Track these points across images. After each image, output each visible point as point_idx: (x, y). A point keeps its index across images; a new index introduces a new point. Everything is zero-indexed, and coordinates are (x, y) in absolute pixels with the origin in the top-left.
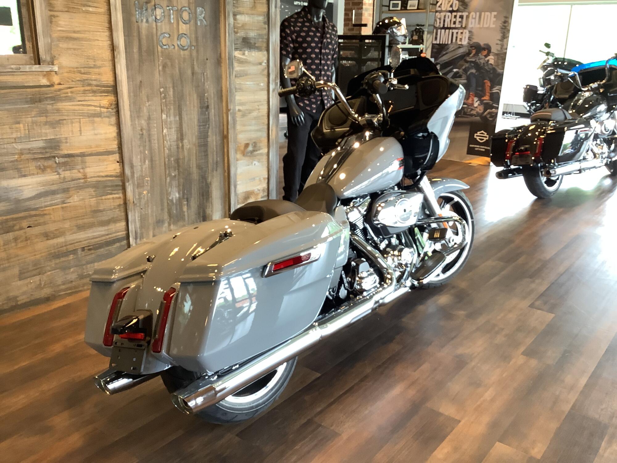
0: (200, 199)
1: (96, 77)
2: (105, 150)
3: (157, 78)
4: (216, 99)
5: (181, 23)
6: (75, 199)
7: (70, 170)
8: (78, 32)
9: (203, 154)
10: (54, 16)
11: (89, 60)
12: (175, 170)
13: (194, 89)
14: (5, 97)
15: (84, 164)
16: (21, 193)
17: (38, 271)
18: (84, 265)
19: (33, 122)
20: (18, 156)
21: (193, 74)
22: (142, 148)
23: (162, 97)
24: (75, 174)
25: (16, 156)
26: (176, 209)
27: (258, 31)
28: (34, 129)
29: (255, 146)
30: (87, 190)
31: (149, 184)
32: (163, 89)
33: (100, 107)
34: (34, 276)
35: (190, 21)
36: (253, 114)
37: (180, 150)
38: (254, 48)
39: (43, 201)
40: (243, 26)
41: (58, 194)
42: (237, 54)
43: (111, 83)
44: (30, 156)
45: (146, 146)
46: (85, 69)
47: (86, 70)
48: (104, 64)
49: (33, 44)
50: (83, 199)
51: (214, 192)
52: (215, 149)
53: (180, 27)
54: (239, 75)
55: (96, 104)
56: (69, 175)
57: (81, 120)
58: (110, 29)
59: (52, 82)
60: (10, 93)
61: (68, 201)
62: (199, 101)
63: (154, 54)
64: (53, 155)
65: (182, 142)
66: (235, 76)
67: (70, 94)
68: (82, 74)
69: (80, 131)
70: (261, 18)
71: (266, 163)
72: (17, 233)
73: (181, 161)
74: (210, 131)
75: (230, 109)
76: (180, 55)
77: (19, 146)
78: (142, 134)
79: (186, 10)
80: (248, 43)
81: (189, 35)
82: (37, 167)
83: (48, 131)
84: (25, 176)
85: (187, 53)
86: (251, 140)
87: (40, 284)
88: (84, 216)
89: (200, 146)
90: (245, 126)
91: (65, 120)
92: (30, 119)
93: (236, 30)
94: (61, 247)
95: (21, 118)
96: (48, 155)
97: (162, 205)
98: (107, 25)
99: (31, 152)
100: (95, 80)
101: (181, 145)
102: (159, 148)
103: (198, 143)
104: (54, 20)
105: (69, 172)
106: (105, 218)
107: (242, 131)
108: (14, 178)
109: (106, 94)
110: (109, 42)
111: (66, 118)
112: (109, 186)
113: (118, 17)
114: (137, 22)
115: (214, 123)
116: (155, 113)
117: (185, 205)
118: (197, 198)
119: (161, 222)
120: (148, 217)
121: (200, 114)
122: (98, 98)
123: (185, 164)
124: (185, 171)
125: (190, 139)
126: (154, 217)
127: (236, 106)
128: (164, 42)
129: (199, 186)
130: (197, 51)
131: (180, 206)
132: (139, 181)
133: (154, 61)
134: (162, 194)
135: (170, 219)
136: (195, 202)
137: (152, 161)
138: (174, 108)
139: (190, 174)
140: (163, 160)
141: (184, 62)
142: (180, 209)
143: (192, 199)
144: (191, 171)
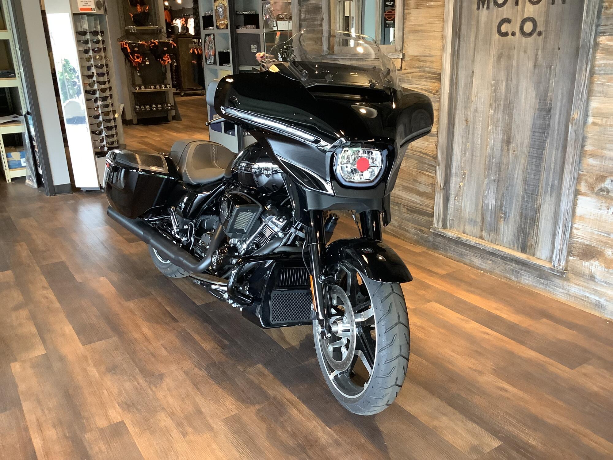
0: (521, 221)
1: (429, 65)
3: (490, 69)
4: (564, 101)
6: (404, 164)
9: (534, 168)
10: (408, 14)
11: (426, 49)
12: (496, 174)
13: (533, 86)
18: (403, 219)
21: (535, 66)
22: (464, 140)
23: (492, 91)
26: (491, 217)
30: (412, 160)
31: (467, 178)
32: (494, 82)
35: (540, 1)
43: (440, 71)
45: (468, 138)
46: (422, 57)
48: (436, 53)
51: (543, 221)
52: (553, 167)
53: (526, 10)
55: (426, 89)
59: (399, 67)
62: (538, 101)
63: (490, 43)
65: (508, 145)
66: (592, 73)
67: (410, 78)
68: (421, 61)
74: (548, 141)
78: (467, 126)
85: (531, 40)
86: (610, 173)
88: (408, 180)
89: (530, 157)
90: (602, 148)
97: (477, 205)
100: (428, 68)
101: (506, 149)
102: (481, 143)
103: (529, 153)
106: (421, 190)
107: (594, 156)
109: (435, 81)
112: (427, 164)
114: (477, 10)
115: (556, 133)
116: (482, 106)
117: (501, 217)
118: (518, 217)
119: (473, 222)
120: (461, 209)
121: (537, 117)
122: (428, 84)
123: (509, 172)
124: (507, 180)
125: (519, 145)
126: (468, 213)
127: (590, 117)
128: (504, 29)
129: (522, 205)
130: (545, 38)
131: (495, 216)
132: (457, 170)
133: (490, 50)
134: (477, 193)
135: (483, 223)
136: (515, 221)
137: (472, 155)
138: (504, 105)
139: (513, 185)
140: (484, 158)
141: (525, 52)
142: (495, 219)
143: (512, 216)
144: (515, 183)
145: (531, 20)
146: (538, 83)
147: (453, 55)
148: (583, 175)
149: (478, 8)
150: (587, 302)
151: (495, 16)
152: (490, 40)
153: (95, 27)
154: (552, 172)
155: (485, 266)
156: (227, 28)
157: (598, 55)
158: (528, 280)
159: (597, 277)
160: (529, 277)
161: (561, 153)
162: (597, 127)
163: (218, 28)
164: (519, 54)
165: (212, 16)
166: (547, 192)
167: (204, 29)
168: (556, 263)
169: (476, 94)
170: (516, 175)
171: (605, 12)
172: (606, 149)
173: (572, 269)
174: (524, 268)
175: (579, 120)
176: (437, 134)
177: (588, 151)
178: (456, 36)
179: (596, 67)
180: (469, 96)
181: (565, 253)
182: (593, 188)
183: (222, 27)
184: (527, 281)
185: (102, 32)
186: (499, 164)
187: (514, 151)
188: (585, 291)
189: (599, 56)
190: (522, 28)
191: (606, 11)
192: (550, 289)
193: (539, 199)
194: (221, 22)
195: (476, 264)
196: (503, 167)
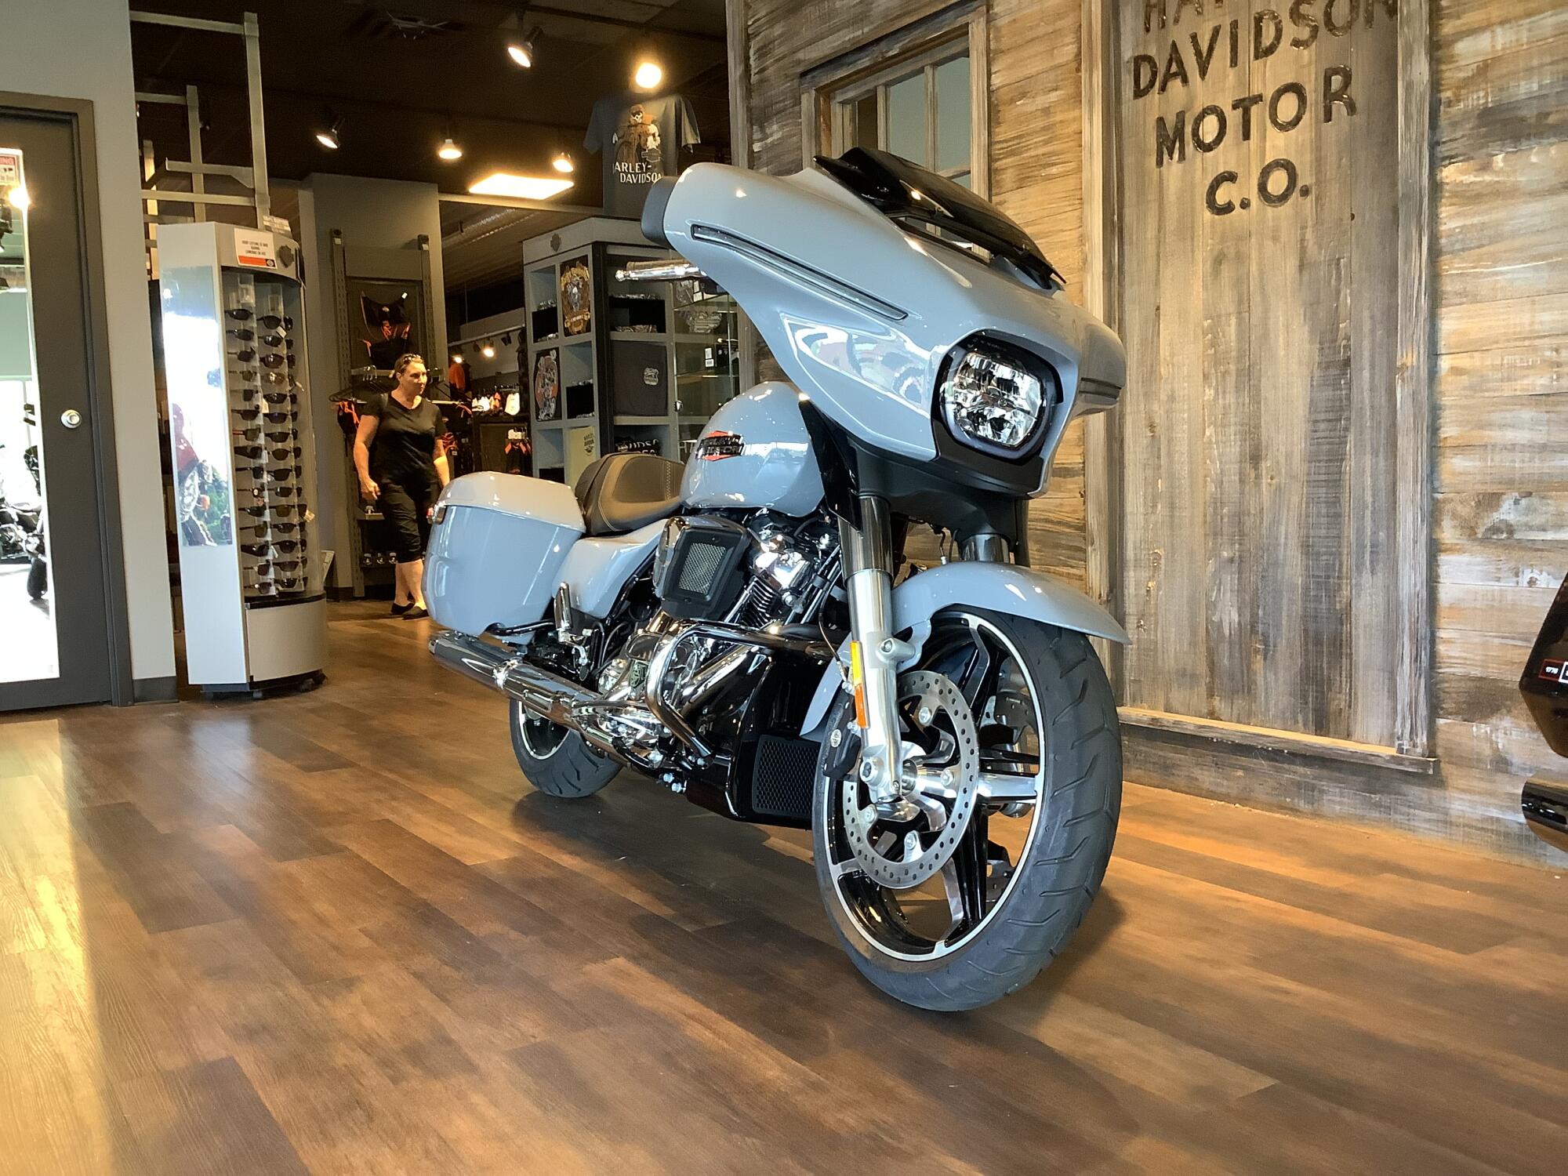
0: (1306, 650)
3: (1199, 293)
4: (1379, 333)
5: (1271, 130)
9: (1324, 511)
12: (1233, 544)
13: (1302, 312)
21: (1302, 267)
22: (1150, 472)
23: (1205, 342)
26: (1231, 656)
31: (1163, 568)
32: (1209, 321)
35: (1299, 120)
37: (1249, 489)
45: (1159, 467)
51: (1362, 642)
52: (1369, 499)
53: (1268, 145)
54: (1458, 246)
62: (1318, 346)
63: (1193, 233)
65: (1256, 468)
66: (1435, 253)
74: (1351, 438)
76: (1264, 221)
78: (1153, 437)
79: (1287, 91)
85: (1286, 209)
86: (1510, 483)
89: (1314, 483)
90: (1481, 426)
93: (1446, 95)
97: (1194, 632)
101: (1251, 476)
102: (1191, 472)
103: (1308, 474)
112: (1063, 547)
115: (1368, 413)
116: (1186, 385)
117: (1257, 651)
118: (1298, 643)
119: (1186, 676)
120: (1156, 648)
121: (1319, 386)
124: (1260, 553)
125: (1282, 460)
126: (1172, 656)
127: (1444, 357)
128: (1221, 198)
129: (1305, 609)
130: (1317, 199)
131: (1241, 653)
132: (1138, 551)
133: (1193, 252)
134: (1192, 600)
135: (1212, 677)
136: (1291, 655)
137: (1172, 507)
138: (1237, 369)
139: (1276, 564)
140: (1201, 506)
141: (1275, 239)
142: (1241, 659)
143: (1283, 643)
144: (1281, 557)
145: (1283, 166)
146: (1311, 305)
147: (1108, 277)
148: (1444, 501)
149: (1160, 163)
150: (1498, 833)
151: (1199, 173)
152: (1193, 227)
153: (273, 310)
154: (1368, 513)
155: (1228, 787)
156: (588, 330)
157: (1443, 209)
158: (1340, 803)
159: (1514, 761)
160: (1342, 795)
161: (1386, 460)
162: (1463, 377)
163: (567, 333)
164: (1261, 246)
165: (556, 308)
166: (1363, 564)
167: (535, 341)
168: (1405, 742)
169: (1168, 358)
170: (1283, 536)
171: (1446, 113)
172: (1490, 425)
173: (1449, 751)
174: (1325, 773)
175: (1419, 368)
176: (1084, 467)
177: (1449, 441)
178: (1112, 232)
179: (1441, 237)
180: (1152, 366)
181: (1423, 711)
182: (1472, 529)
183: (576, 330)
184: (1338, 807)
185: (288, 322)
186: (1239, 517)
187: (1272, 479)
188: (1488, 805)
189: (1447, 211)
190: (1262, 188)
191: (1448, 109)
192: (1397, 817)
193: (1344, 587)
194: (574, 319)
195: (1206, 786)
196: (1249, 522)
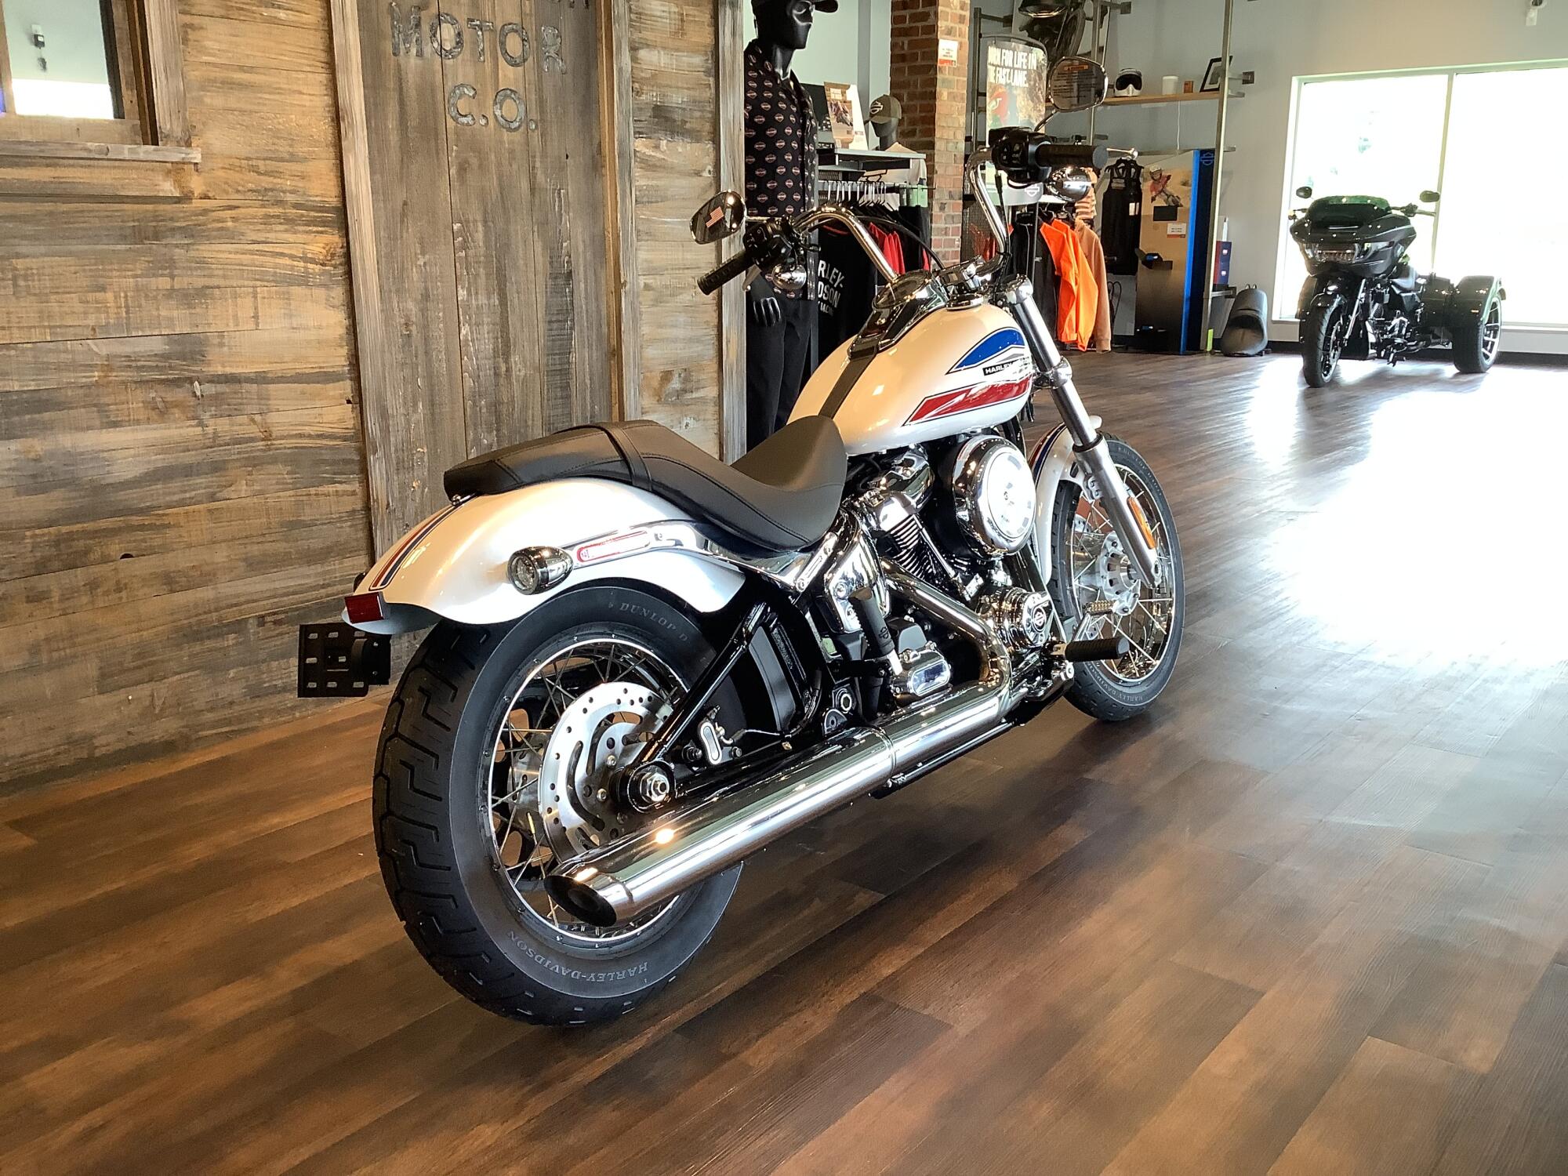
1: (294, 183)
2: (318, 370)
3: (446, 196)
4: (588, 254)
5: (501, 60)
6: (241, 492)
7: (229, 416)
8: (251, 69)
9: (559, 394)
10: (191, 26)
11: (276, 141)
12: (490, 432)
13: (536, 229)
14: (70, 223)
15: (263, 402)
16: (107, 469)
17: (146, 671)
18: (264, 661)
19: (137, 289)
20: (102, 374)
21: (533, 190)
22: (407, 371)
23: (457, 245)
24: (241, 426)
25: (96, 374)
27: (692, 93)
28: (140, 306)
29: (686, 380)
30: (272, 468)
31: (426, 464)
32: (458, 224)
33: (305, 259)
34: (137, 683)
35: (525, 60)
36: (681, 297)
37: (502, 381)
38: (683, 134)
39: (161, 492)
40: (654, 76)
41: (198, 475)
42: (640, 145)
43: (333, 201)
44: (131, 374)
45: (417, 365)
46: (267, 162)
47: (272, 165)
48: (314, 151)
49: (138, 95)
50: (261, 493)
52: (588, 382)
53: (500, 72)
54: (645, 199)
55: (294, 252)
56: (227, 428)
57: (259, 289)
58: (331, 66)
59: (185, 190)
60: (82, 211)
61: (225, 494)
62: (548, 259)
63: (437, 135)
64: (187, 374)
65: (507, 361)
67: (230, 224)
68: (259, 173)
69: (256, 317)
70: (698, 60)
71: (713, 423)
72: (95, 570)
73: (504, 409)
74: (575, 334)
75: (625, 281)
76: (501, 142)
77: (102, 348)
78: (409, 336)
79: (513, 30)
80: (667, 119)
81: (521, 91)
82: (149, 403)
83: (175, 313)
84: (115, 424)
86: (675, 363)
87: (152, 705)
88: (263, 535)
89: (551, 373)
90: (660, 326)
91: (218, 287)
92: (131, 280)
93: (636, 85)
94: (205, 613)
95: (111, 278)
96: (172, 375)
98: (323, 56)
99: (134, 364)
100: (291, 192)
101: (504, 369)
102: (449, 369)
103: (548, 366)
104: (192, 35)
105: (226, 420)
106: (316, 544)
107: (653, 341)
108: (89, 428)
109: (320, 229)
110: (328, 100)
111: (222, 283)
112: (325, 462)
113: (349, 38)
114: (394, 54)
115: (585, 316)
116: (439, 284)
121: (551, 293)
122: (301, 238)
123: (516, 416)
125: (527, 355)
130: (541, 134)
132: (400, 452)
133: (438, 154)
137: (433, 404)
138: (486, 274)
146: (543, 224)
148: (644, 379)
149: (396, 51)
157: (637, 169)
162: (651, 292)
175: (633, 285)
176: (355, 370)
182: (659, 396)
187: (519, 371)
